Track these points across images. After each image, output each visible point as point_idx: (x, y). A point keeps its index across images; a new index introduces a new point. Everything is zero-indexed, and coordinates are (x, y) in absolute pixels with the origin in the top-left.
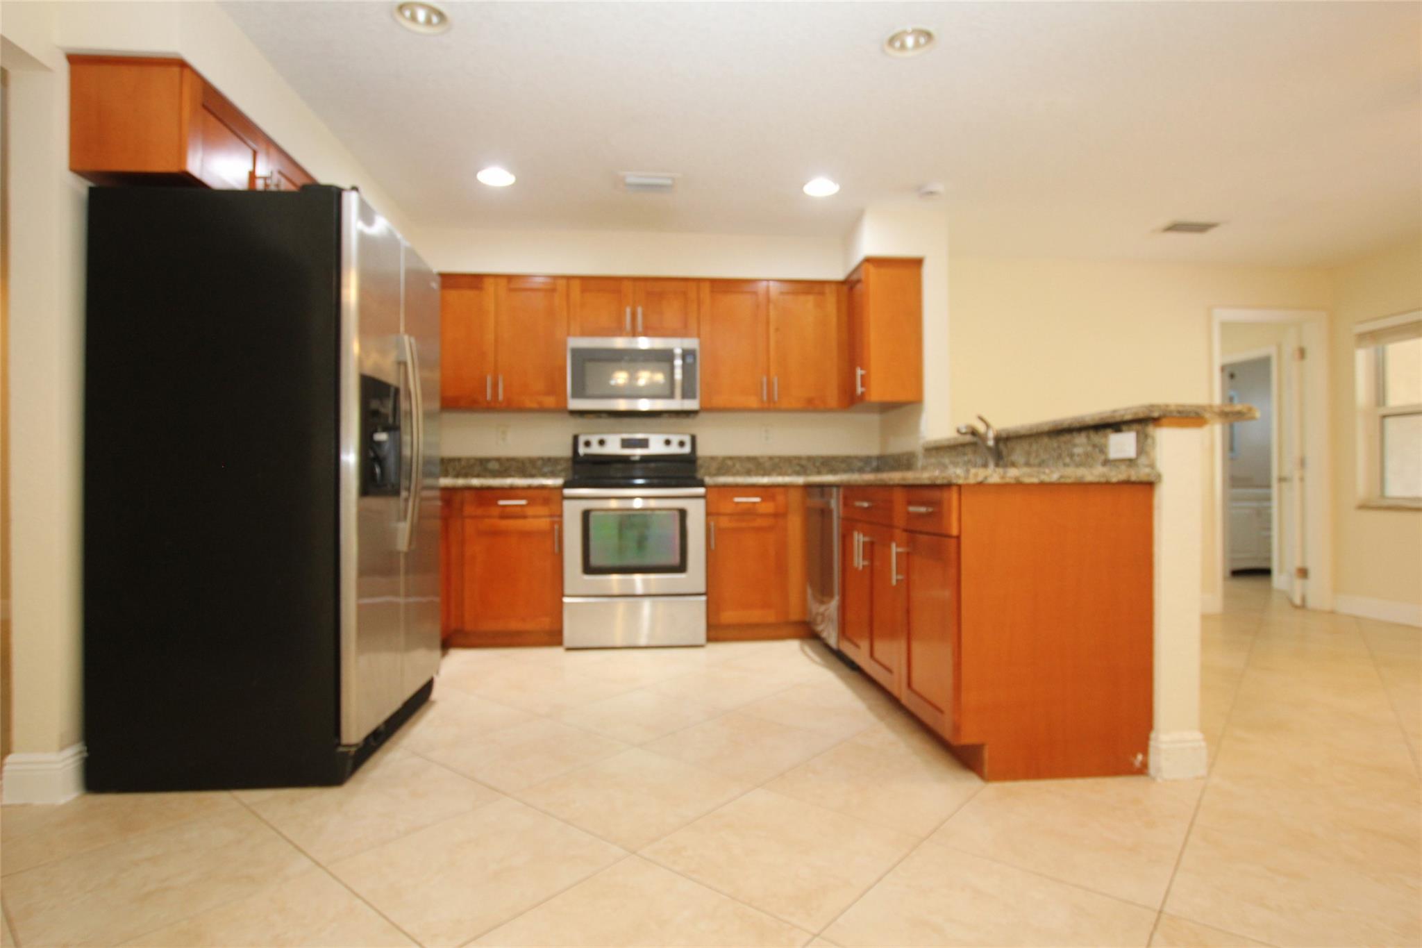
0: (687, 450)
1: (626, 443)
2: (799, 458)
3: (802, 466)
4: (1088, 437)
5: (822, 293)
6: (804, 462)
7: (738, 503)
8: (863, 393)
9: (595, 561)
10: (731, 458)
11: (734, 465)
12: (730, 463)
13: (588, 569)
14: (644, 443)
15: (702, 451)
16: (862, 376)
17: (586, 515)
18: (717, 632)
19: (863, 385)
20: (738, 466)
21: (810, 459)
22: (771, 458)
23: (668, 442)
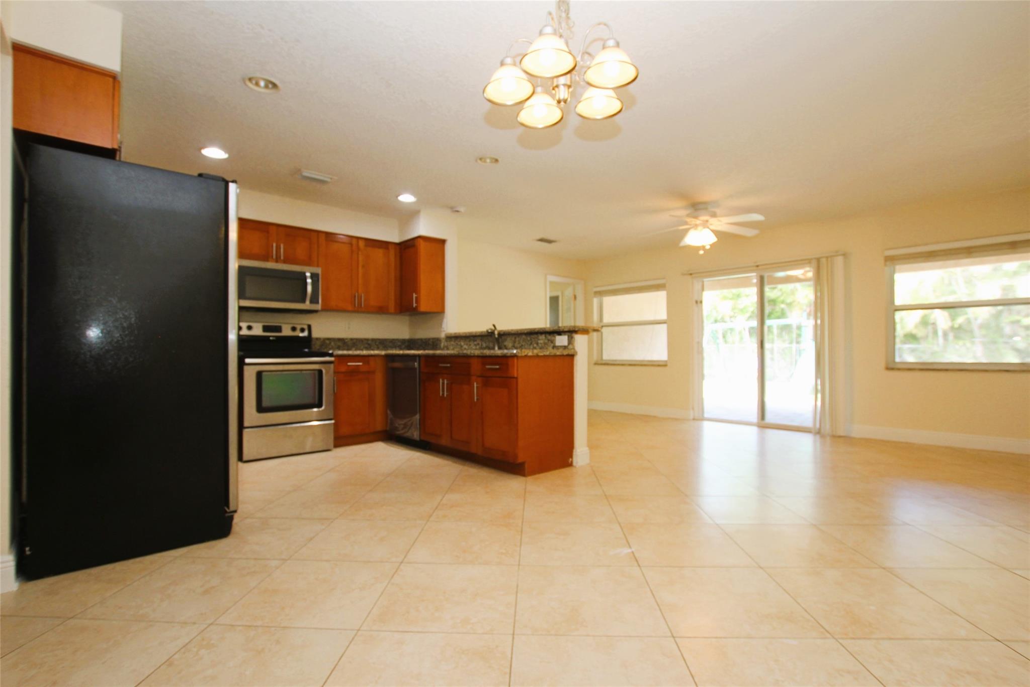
0: (306, 334)
1: (266, 329)
2: (367, 340)
3: (369, 344)
4: (545, 336)
5: (387, 248)
6: (369, 342)
7: (349, 366)
8: (416, 306)
9: (266, 403)
10: (328, 339)
11: (330, 343)
12: (328, 342)
13: (261, 409)
14: (278, 329)
15: (315, 334)
16: (416, 298)
17: (259, 375)
18: (342, 439)
19: (416, 303)
20: (332, 344)
21: (373, 340)
22: (352, 339)
23: (294, 329)
